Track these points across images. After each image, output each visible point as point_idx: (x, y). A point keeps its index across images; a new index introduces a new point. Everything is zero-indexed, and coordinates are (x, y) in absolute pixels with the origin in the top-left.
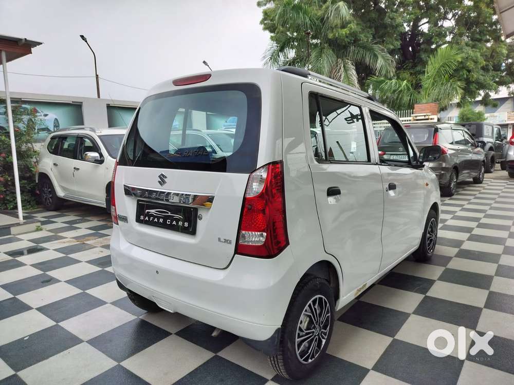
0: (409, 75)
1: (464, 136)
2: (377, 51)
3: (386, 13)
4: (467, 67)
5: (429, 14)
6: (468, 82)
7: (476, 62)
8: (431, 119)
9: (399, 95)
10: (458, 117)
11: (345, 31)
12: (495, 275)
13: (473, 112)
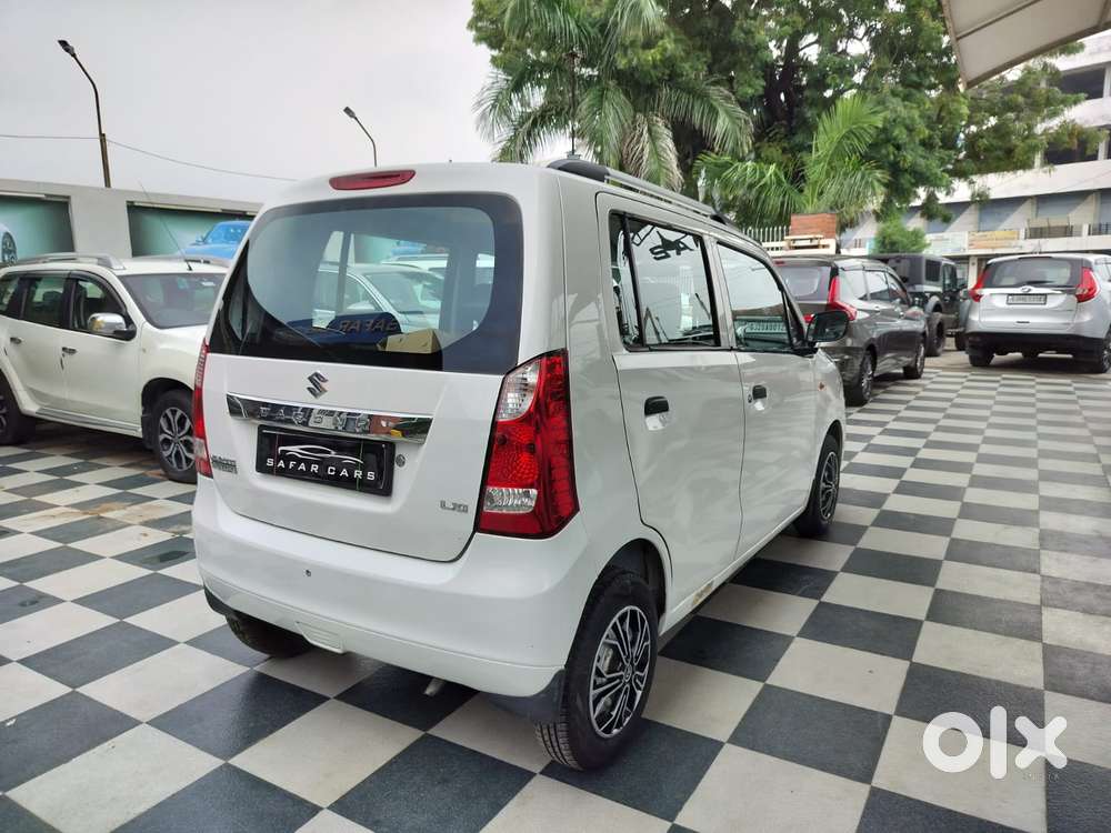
0: (780, 151)
1: (887, 283)
2: (716, 100)
3: (735, 18)
4: (895, 139)
5: (819, 25)
6: (895, 169)
7: (910, 130)
8: (824, 246)
9: (760, 193)
10: (875, 239)
11: (651, 55)
12: (946, 559)
13: (903, 230)
